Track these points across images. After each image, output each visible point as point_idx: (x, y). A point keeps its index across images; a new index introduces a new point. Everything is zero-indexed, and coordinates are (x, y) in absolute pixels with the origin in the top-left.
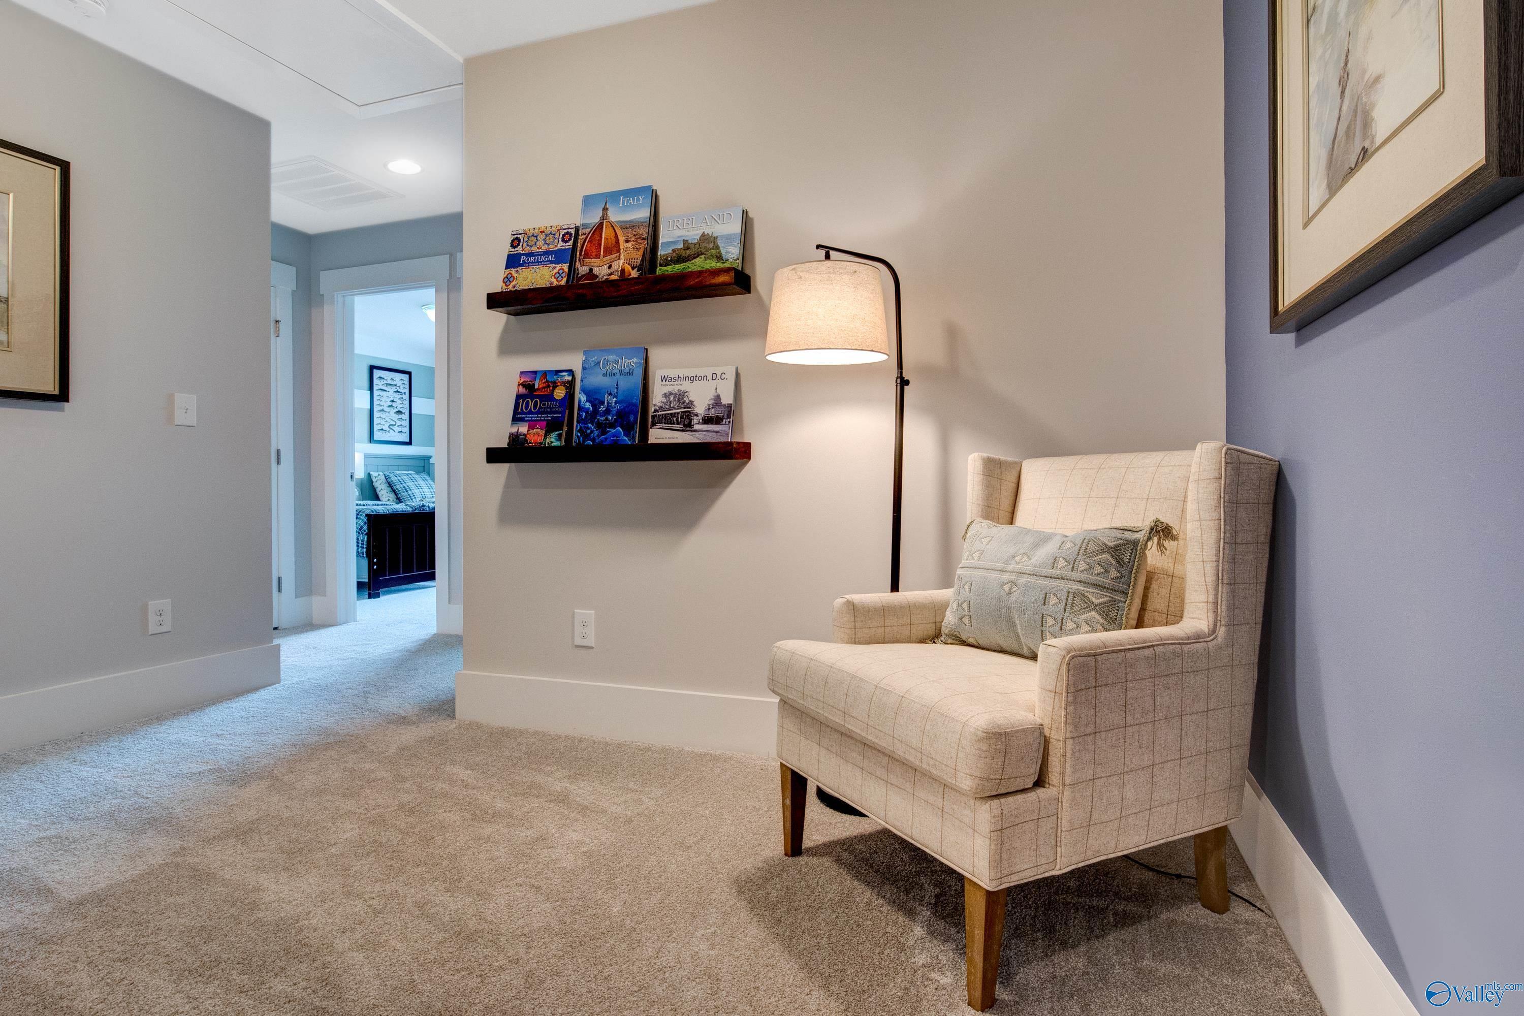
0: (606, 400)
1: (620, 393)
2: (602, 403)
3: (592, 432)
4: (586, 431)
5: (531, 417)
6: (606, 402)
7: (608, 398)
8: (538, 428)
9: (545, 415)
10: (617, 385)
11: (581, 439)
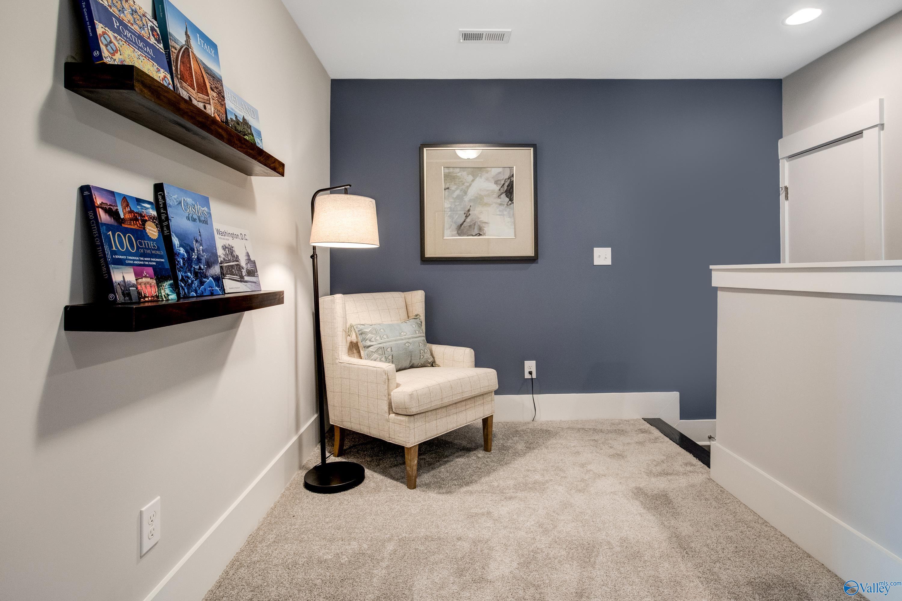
0: (195, 246)
1: (203, 240)
2: (193, 250)
3: (192, 282)
4: (188, 281)
5: (134, 260)
6: (195, 249)
7: (196, 245)
8: (146, 277)
9: (149, 259)
10: (200, 232)
11: (186, 290)
